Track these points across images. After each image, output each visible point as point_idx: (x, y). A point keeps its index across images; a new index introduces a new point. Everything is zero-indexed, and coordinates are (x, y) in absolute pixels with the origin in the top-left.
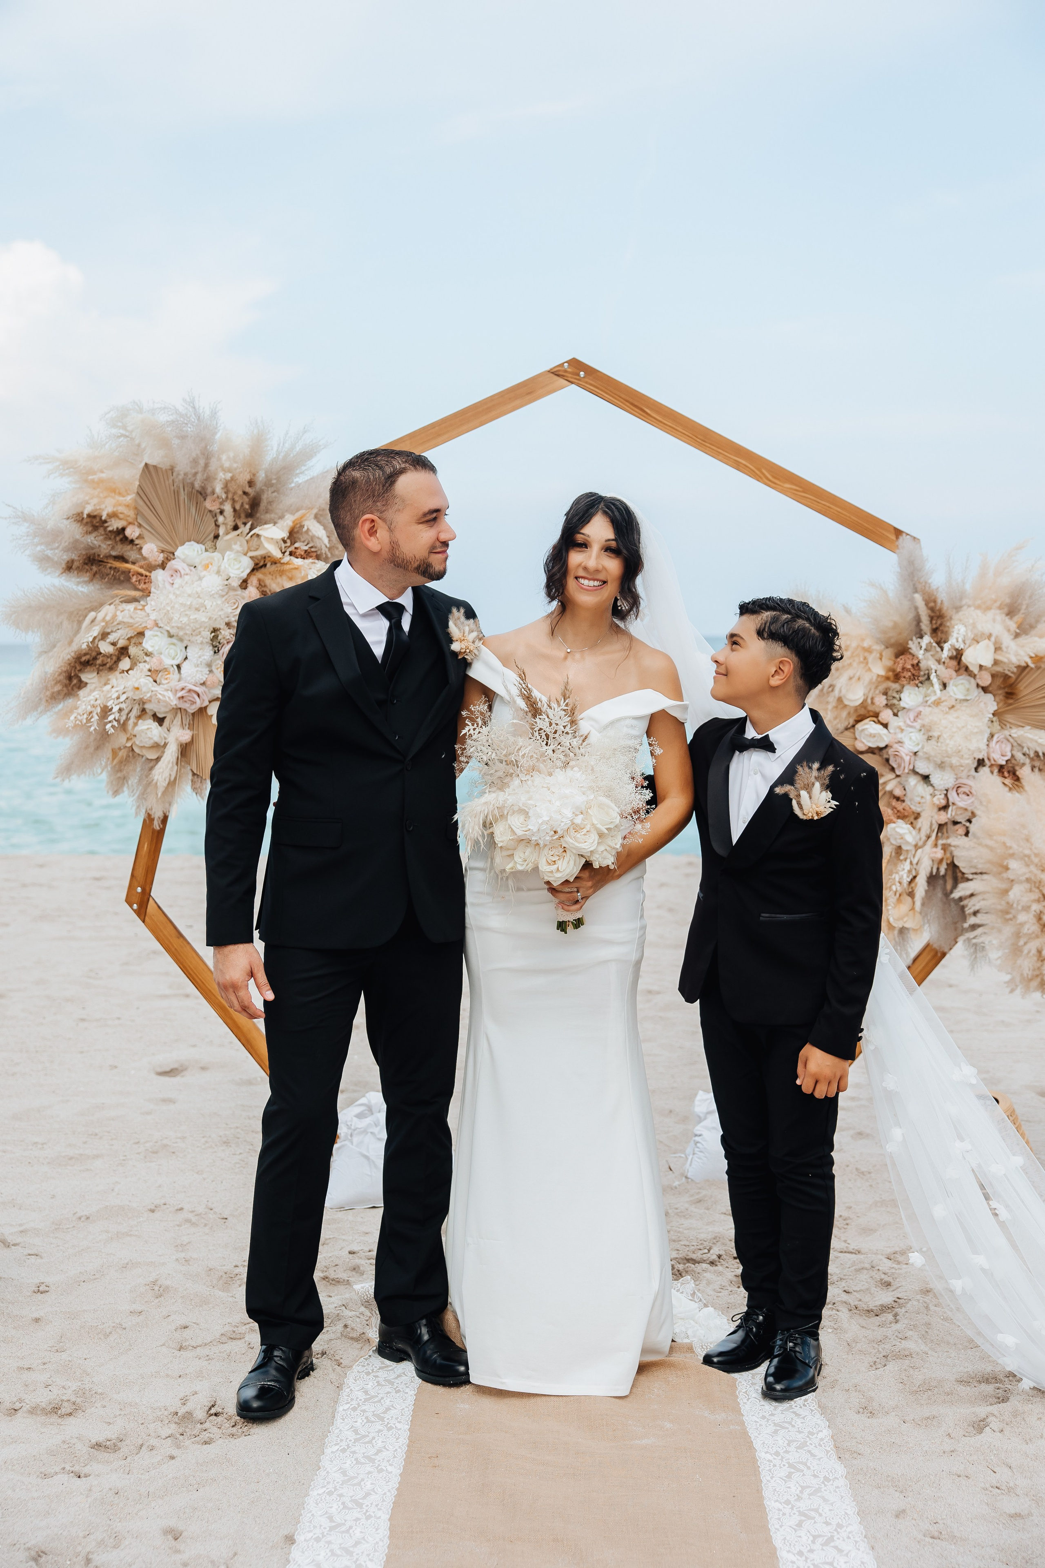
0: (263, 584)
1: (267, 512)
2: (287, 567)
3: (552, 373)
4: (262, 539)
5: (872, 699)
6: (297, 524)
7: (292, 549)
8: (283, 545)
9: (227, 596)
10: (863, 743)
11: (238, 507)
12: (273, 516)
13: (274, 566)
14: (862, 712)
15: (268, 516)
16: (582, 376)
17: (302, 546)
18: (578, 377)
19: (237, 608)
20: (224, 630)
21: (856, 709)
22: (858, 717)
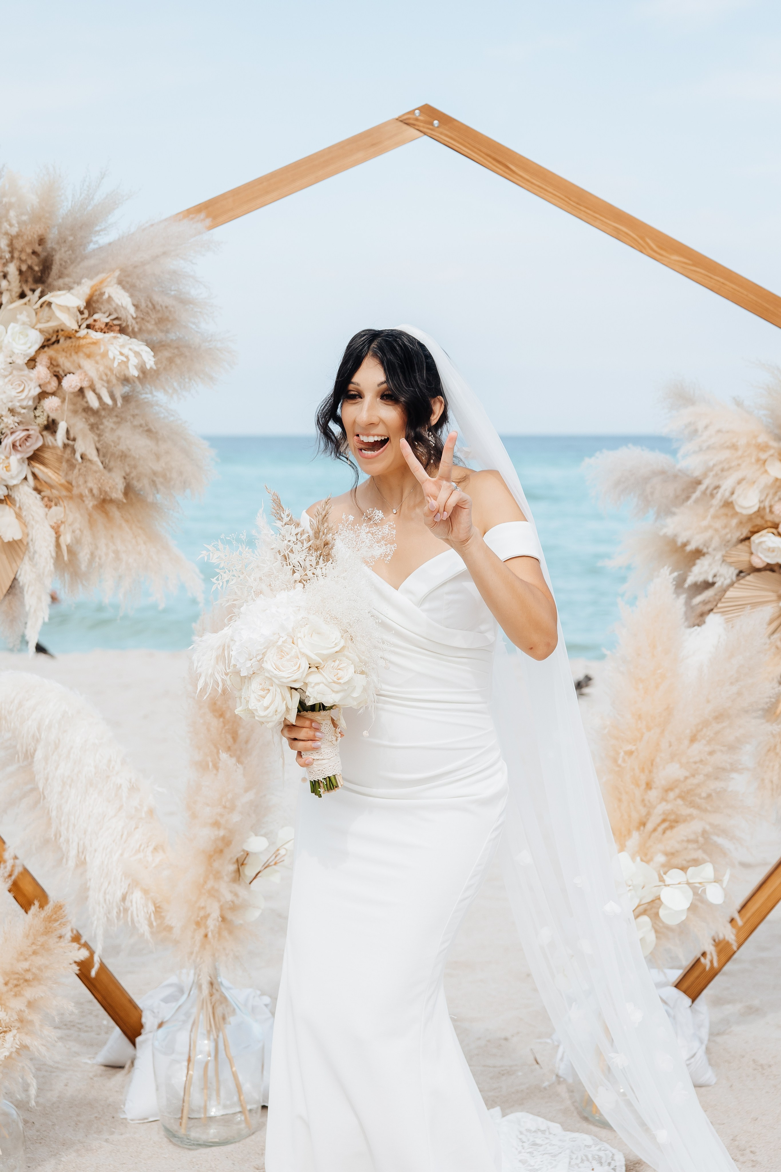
0: (55, 363)
1: (60, 277)
2: (83, 342)
3: (401, 121)
4: (53, 306)
5: (771, 507)
6: (96, 290)
7: (90, 321)
8: (80, 317)
9: (11, 376)
10: (760, 558)
11: (24, 268)
12: (67, 280)
13: (69, 341)
14: (759, 521)
15: (60, 282)
16: (436, 125)
17: (101, 318)
18: (431, 127)
19: (23, 391)
20: (6, 417)
21: (750, 518)
22: (754, 527)
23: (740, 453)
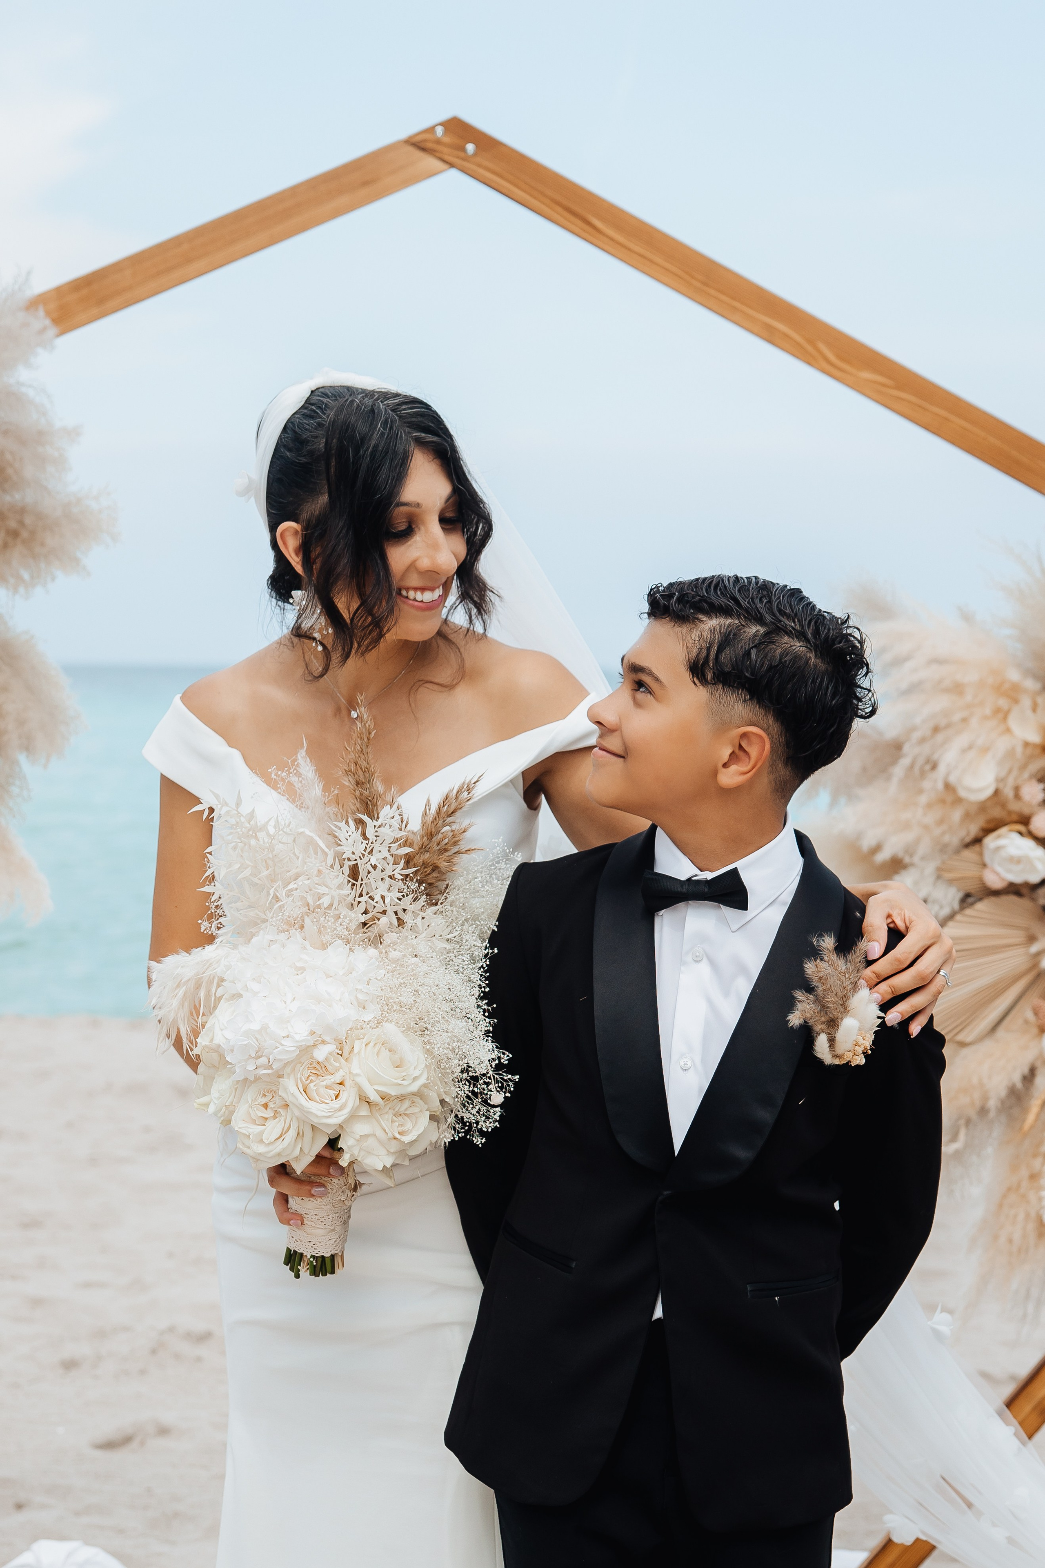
3: (412, 144)
5: (1017, 790)
10: (997, 874)
14: (997, 813)
16: (470, 152)
18: (461, 154)
21: (983, 807)
22: (989, 821)
23: (968, 698)
